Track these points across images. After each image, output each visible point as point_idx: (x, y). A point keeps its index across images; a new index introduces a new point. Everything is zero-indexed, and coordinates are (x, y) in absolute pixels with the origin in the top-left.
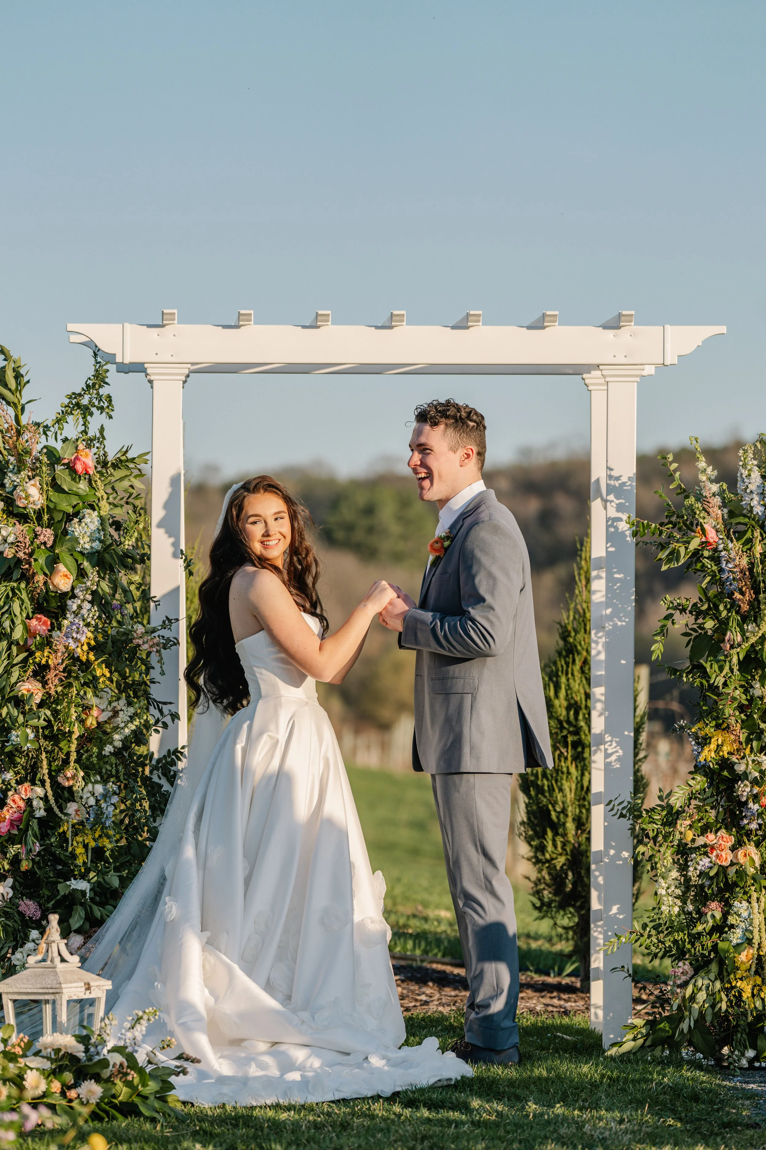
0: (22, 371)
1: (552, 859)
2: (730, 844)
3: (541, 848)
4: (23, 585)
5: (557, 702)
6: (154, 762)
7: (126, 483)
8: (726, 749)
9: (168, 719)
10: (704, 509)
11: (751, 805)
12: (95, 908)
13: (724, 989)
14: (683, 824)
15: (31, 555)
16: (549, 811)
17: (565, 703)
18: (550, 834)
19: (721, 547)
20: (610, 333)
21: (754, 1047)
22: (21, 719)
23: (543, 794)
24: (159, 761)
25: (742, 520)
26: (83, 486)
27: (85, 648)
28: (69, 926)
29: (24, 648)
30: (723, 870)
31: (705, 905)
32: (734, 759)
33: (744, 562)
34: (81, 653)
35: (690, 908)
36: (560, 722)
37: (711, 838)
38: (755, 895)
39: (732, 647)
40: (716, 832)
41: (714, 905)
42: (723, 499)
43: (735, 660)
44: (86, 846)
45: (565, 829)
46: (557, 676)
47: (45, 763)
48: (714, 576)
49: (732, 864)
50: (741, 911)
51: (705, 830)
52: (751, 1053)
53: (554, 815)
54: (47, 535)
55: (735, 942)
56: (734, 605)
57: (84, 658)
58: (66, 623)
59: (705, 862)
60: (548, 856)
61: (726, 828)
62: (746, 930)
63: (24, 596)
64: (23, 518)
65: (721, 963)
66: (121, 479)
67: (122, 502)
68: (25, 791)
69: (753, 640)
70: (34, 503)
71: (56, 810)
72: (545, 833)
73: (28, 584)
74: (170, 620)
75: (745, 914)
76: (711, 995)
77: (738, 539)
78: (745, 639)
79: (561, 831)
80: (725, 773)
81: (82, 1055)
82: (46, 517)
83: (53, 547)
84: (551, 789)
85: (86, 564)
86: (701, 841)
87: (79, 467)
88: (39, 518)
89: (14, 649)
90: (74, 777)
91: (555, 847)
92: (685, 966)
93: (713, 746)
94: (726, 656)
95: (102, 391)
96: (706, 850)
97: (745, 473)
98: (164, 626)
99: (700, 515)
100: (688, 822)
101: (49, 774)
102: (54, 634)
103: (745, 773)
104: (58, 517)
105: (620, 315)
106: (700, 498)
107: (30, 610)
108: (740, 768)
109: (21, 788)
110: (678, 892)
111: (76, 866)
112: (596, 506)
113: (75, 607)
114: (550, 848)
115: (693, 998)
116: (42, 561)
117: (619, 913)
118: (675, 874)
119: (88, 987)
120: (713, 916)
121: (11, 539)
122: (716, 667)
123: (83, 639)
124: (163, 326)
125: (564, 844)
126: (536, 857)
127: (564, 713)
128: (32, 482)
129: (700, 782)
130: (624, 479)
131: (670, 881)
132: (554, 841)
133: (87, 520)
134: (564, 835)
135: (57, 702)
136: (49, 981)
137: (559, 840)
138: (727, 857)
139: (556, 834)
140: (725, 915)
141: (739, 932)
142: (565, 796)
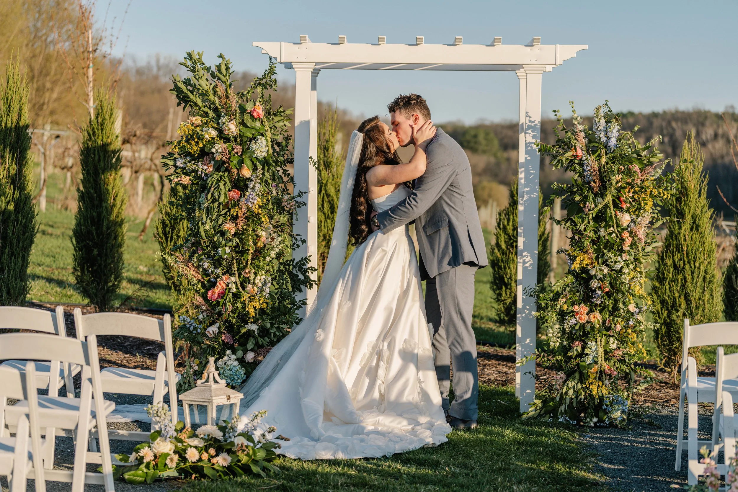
0: (230, 66)
1: (505, 300)
2: (586, 311)
3: (500, 295)
4: (226, 174)
5: (508, 227)
6: (294, 264)
7: (281, 124)
8: (585, 263)
9: (300, 243)
10: (575, 139)
11: (597, 291)
12: (259, 339)
13: (582, 387)
14: (561, 301)
15: (229, 159)
16: (503, 278)
17: (512, 228)
18: (504, 288)
19: (584, 158)
20: (528, 48)
21: (597, 416)
22: (224, 242)
23: (501, 269)
24: (297, 263)
25: (595, 144)
26: (258, 124)
27: (257, 206)
28: (247, 348)
29: (227, 206)
30: (583, 326)
31: (573, 343)
32: (589, 267)
33: (596, 166)
34: (255, 209)
35: (565, 343)
36: (509, 236)
37: (576, 308)
38: (599, 338)
39: (589, 210)
40: (579, 304)
41: (577, 343)
42: (586, 133)
43: (591, 217)
44: (255, 308)
45: (511, 286)
46: (509, 215)
47: (235, 265)
48: (580, 173)
49: (588, 322)
50: (592, 347)
51: (573, 304)
52: (595, 420)
53: (506, 280)
54: (238, 149)
55: (588, 363)
56: (591, 189)
57: (256, 212)
58: (248, 194)
59: (573, 321)
60: (503, 298)
61: (584, 303)
62: (595, 356)
63: (227, 180)
64: (227, 140)
65: (581, 374)
66: (279, 121)
67: (278, 133)
68: (226, 279)
69: (600, 206)
70: (232, 132)
71: (241, 289)
72: (502, 288)
73: (229, 174)
74: (302, 193)
75: (594, 348)
76: (576, 392)
77: (593, 154)
78: (596, 206)
79: (509, 287)
80: (584, 275)
81: (221, 438)
82: (239, 140)
83: (242, 155)
84: (505, 268)
85: (258, 164)
86: (571, 308)
87: (255, 115)
88: (236, 140)
89: (221, 207)
90: (250, 272)
91: (506, 294)
92: (562, 374)
93: (578, 261)
94: (586, 215)
95: (272, 77)
96: (573, 314)
97: (597, 120)
98: (299, 196)
99: (573, 142)
100: (564, 300)
101: (238, 270)
102: (241, 199)
103: (595, 275)
104: (245, 139)
105: (533, 39)
106: (574, 133)
107: (230, 187)
108: (593, 272)
109: (224, 277)
110: (559, 335)
111: (250, 318)
112: (522, 136)
113: (251, 186)
114: (504, 295)
115: (566, 393)
116: (235, 162)
117: (530, 343)
118: (557, 326)
119: (229, 398)
120: (577, 350)
121: (220, 151)
122: (580, 220)
123: (255, 202)
124: (301, 43)
125: (510, 293)
126: (497, 298)
127: (511, 232)
128: (232, 122)
129: (570, 279)
130: (536, 122)
131: (555, 329)
132: (506, 291)
133: (259, 141)
134: (511, 289)
135: (243, 234)
136: (206, 395)
137: (508, 291)
138: (585, 318)
139: (507, 288)
140: (583, 348)
141: (590, 358)
142: (511, 271)
